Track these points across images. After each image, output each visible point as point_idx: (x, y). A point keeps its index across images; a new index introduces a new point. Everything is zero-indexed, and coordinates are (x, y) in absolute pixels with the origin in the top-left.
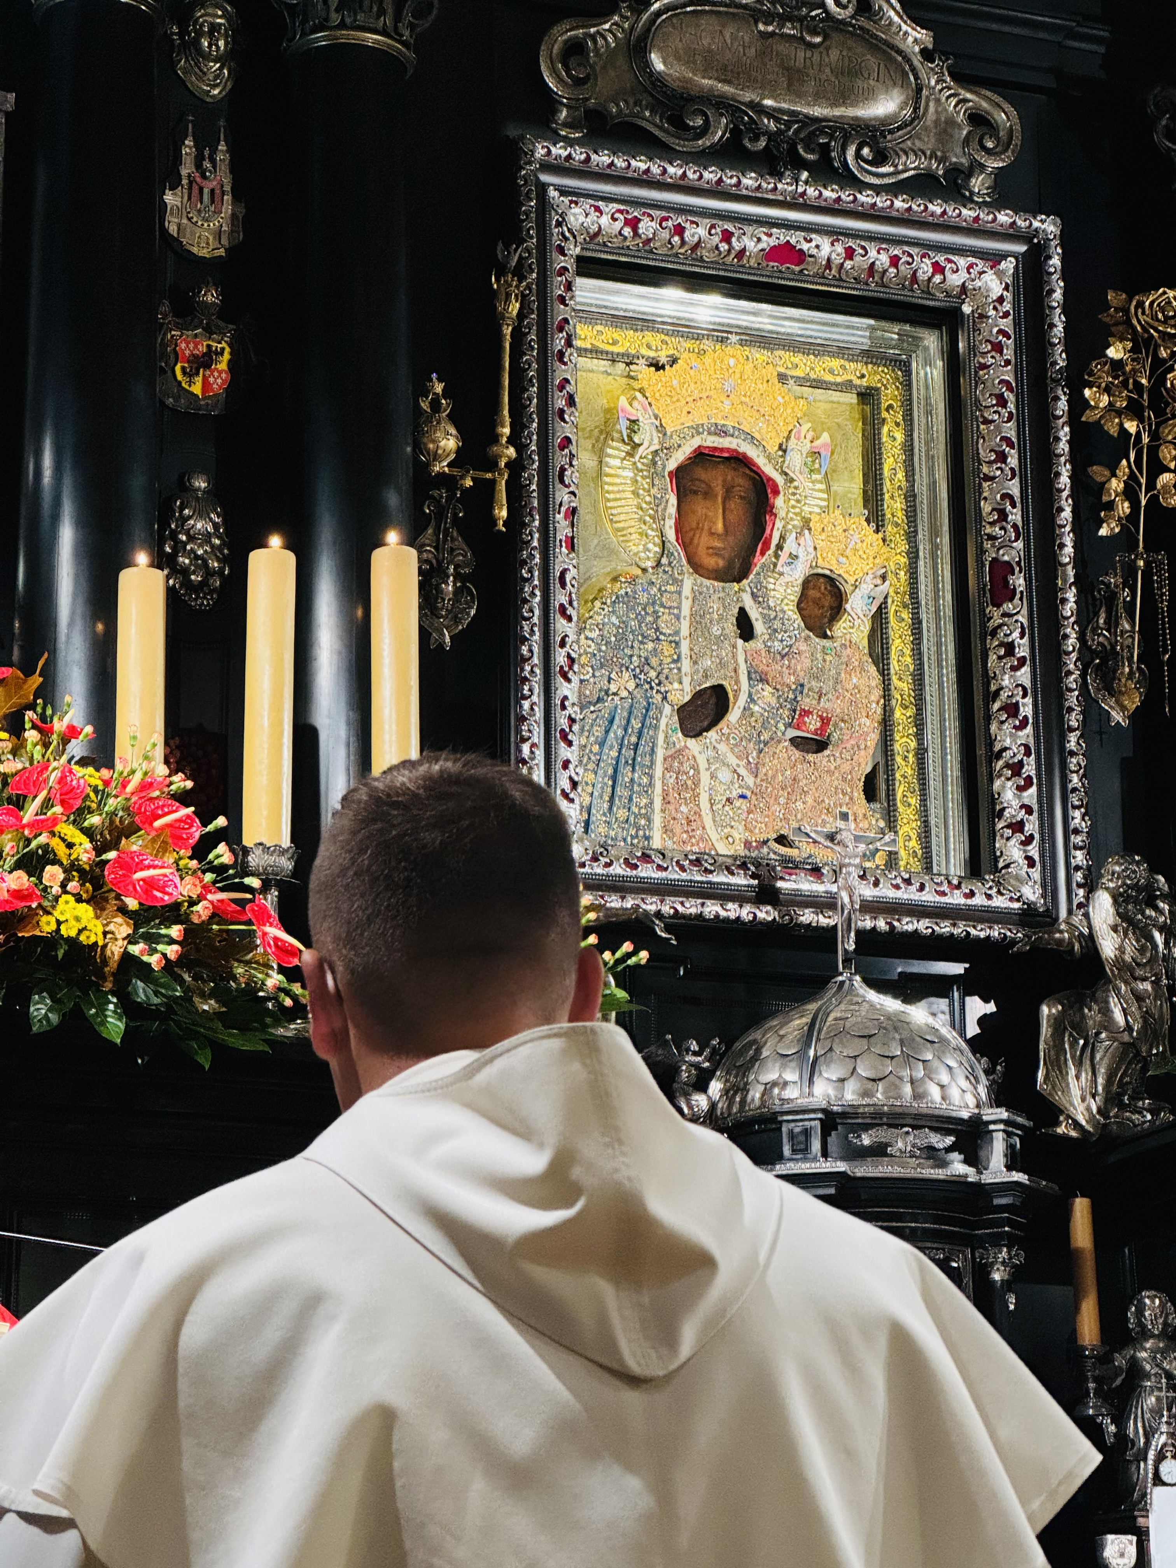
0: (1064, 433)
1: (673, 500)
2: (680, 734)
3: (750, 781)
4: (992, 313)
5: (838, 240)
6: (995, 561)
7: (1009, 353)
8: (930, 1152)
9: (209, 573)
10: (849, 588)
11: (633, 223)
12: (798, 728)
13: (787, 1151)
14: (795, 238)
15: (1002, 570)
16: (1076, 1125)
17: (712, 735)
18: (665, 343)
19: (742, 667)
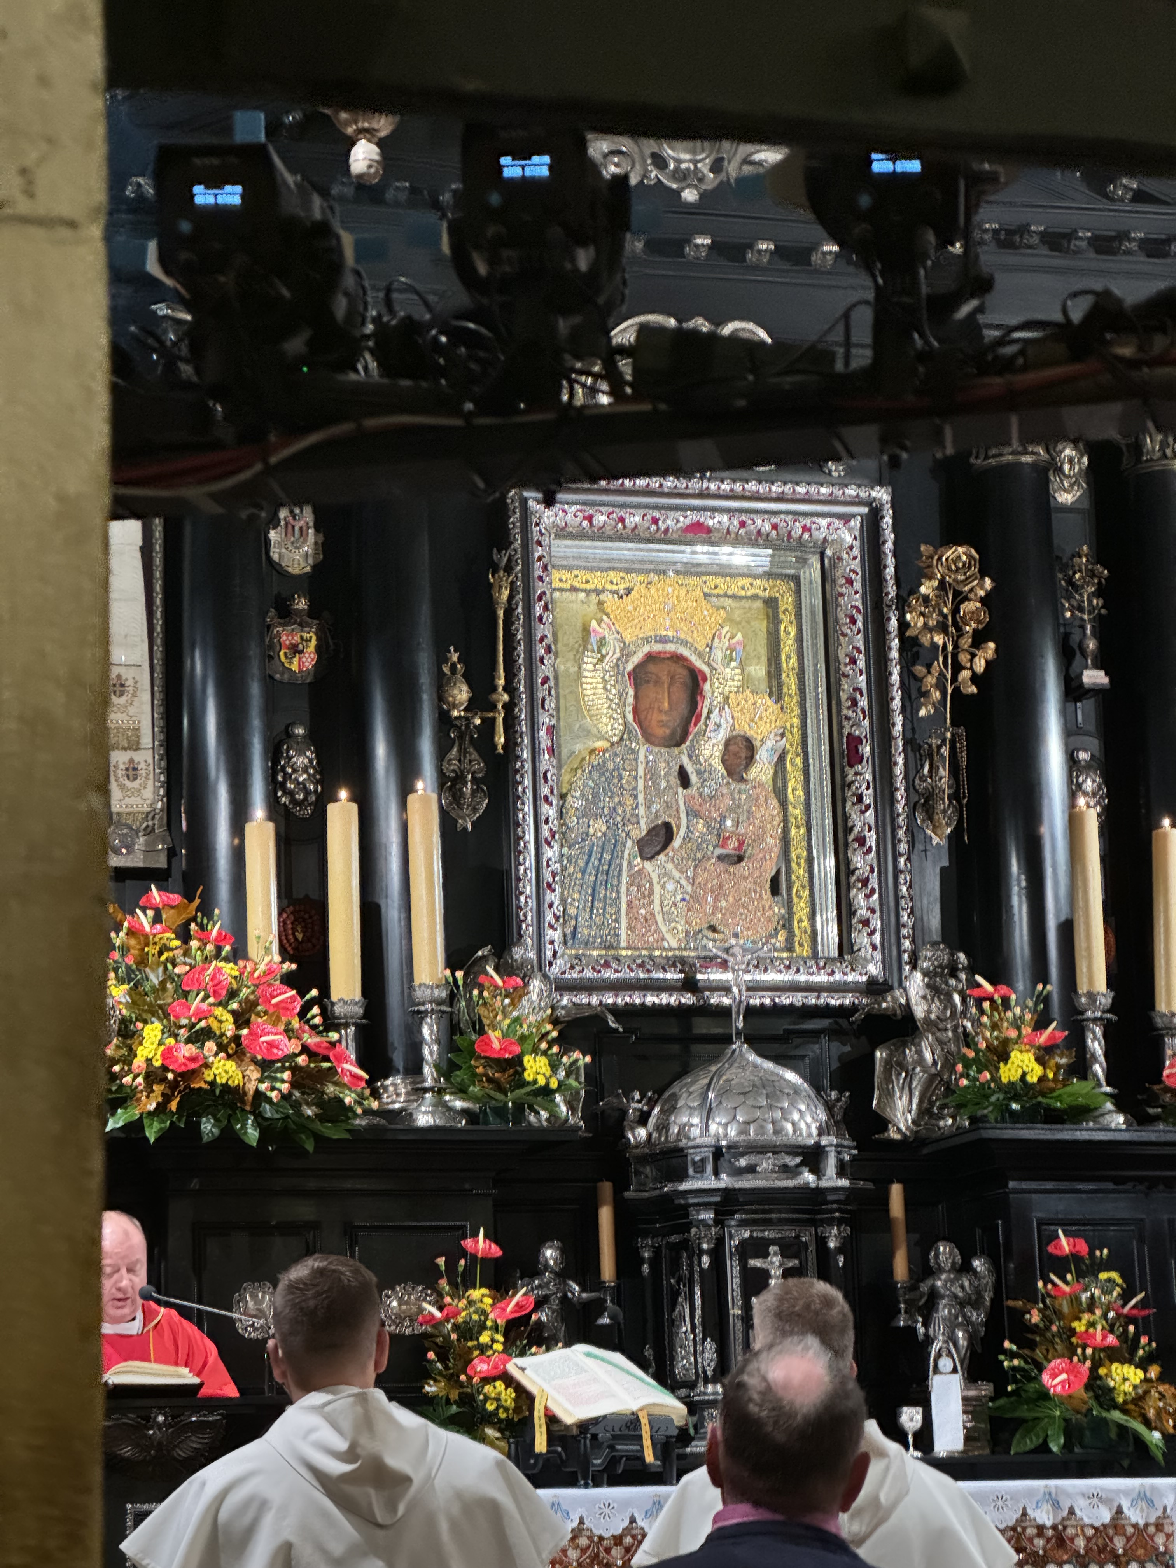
0: (895, 643)
1: (631, 692)
2: (639, 859)
3: (689, 889)
4: (845, 556)
5: (734, 516)
6: (849, 734)
7: (858, 585)
8: (785, 1168)
9: (307, 793)
10: (757, 744)
11: (590, 518)
12: (723, 847)
13: (691, 1171)
14: (702, 517)
15: (854, 742)
16: (899, 1130)
17: (662, 857)
18: (622, 578)
19: (682, 808)
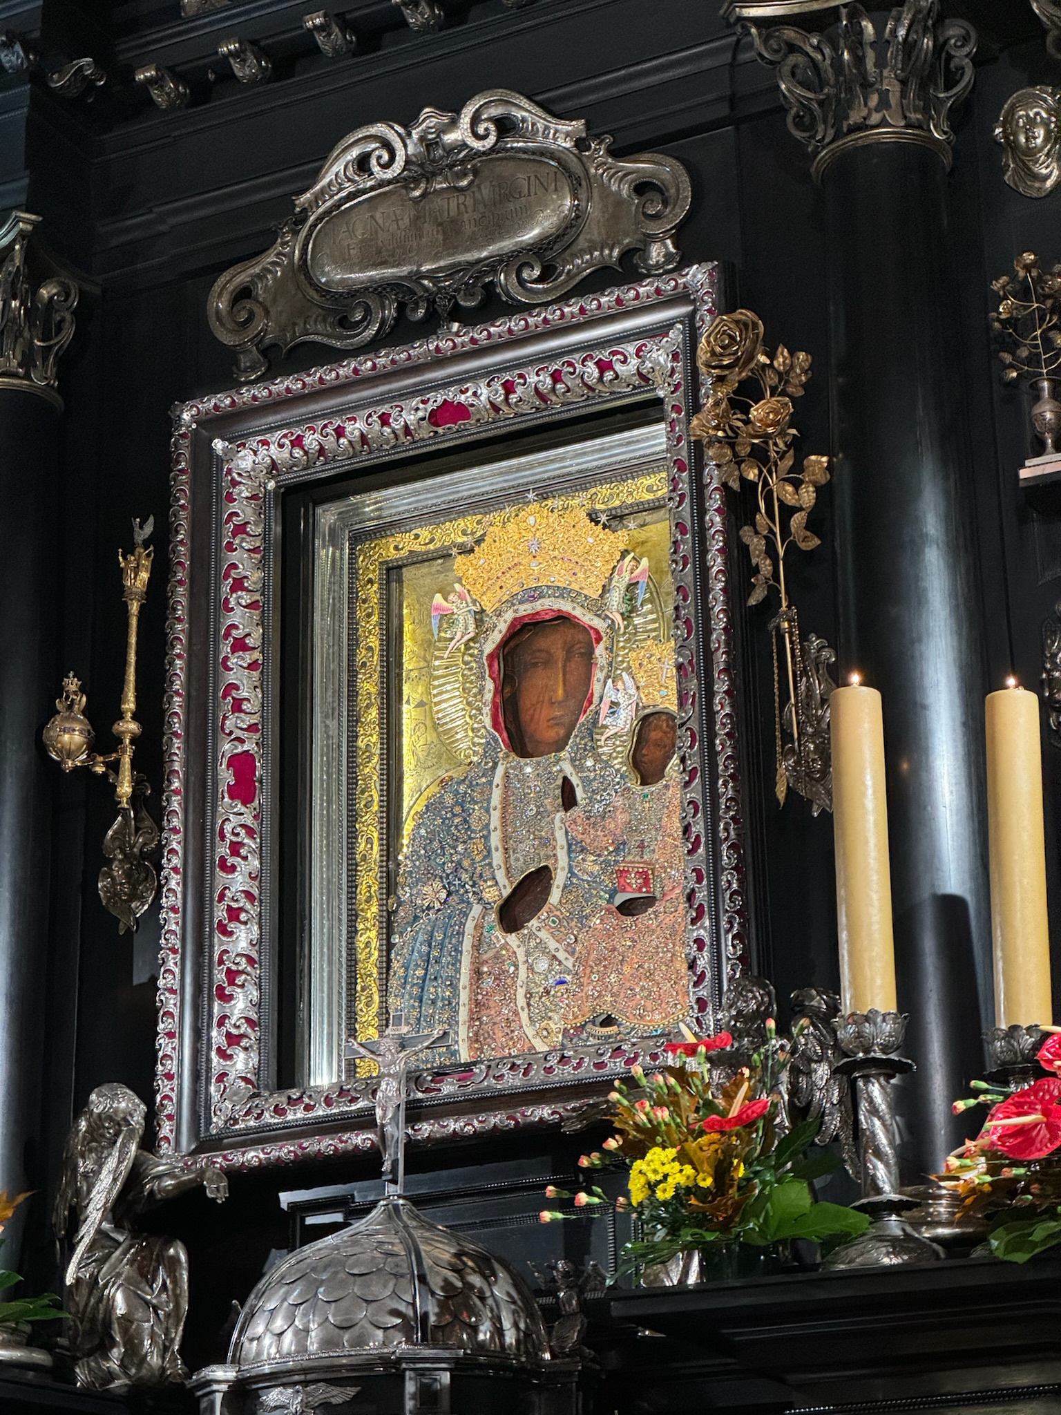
2: (498, 931)
3: (569, 963)
5: (493, 379)
7: (680, 429)
11: (298, 442)
12: (624, 890)
17: (533, 923)
18: (479, 522)
19: (561, 840)
